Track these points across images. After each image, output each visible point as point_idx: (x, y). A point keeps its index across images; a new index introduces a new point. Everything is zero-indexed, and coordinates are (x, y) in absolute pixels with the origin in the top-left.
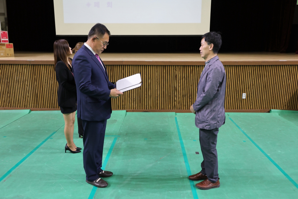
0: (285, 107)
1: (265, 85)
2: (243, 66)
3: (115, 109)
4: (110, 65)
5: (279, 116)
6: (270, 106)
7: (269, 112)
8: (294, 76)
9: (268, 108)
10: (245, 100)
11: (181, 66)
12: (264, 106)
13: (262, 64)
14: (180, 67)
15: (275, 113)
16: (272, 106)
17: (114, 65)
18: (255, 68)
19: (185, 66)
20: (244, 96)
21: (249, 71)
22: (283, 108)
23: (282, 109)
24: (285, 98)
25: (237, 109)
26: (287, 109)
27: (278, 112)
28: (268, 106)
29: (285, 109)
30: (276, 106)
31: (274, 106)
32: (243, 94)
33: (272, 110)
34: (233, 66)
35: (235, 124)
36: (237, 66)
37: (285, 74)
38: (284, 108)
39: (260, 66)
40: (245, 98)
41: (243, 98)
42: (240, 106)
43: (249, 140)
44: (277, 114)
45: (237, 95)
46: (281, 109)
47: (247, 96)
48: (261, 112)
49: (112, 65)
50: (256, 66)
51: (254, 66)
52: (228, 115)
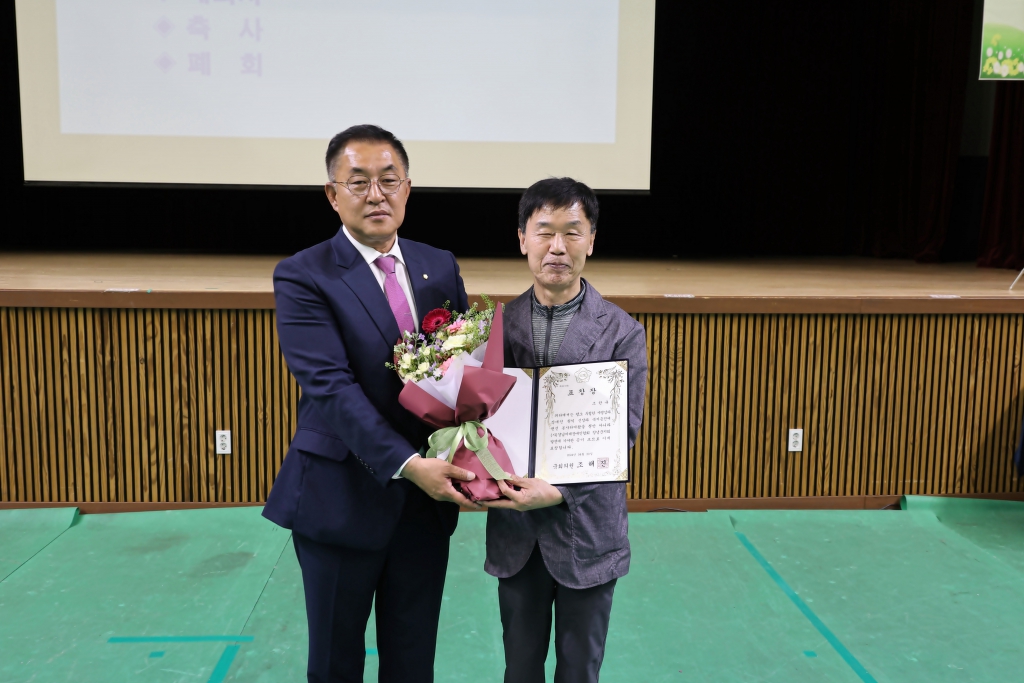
0: (958, 485)
1: (876, 394)
2: (786, 316)
3: (249, 499)
4: (229, 311)
5: (940, 527)
6: (900, 482)
7: (897, 506)
8: (988, 360)
9: (892, 491)
10: (798, 457)
12: (878, 482)
13: (866, 310)
15: (923, 510)
16: (908, 481)
17: (246, 312)
18: (835, 325)
20: (796, 440)
21: (812, 340)
22: (950, 491)
23: (947, 495)
24: (960, 448)
25: (770, 495)
26: (968, 495)
27: (932, 506)
28: (893, 482)
29: (961, 495)
30: (922, 481)
31: (915, 481)
32: (792, 431)
33: (909, 498)
34: (747, 316)
35: (765, 564)
36: (763, 316)
37: (953, 350)
38: (957, 490)
39: (855, 316)
40: (799, 448)
41: (791, 448)
42: (782, 484)
43: (829, 646)
44: (932, 516)
45: (768, 435)
46: (943, 492)
47: (808, 441)
48: (865, 507)
49: (237, 311)
50: (839, 316)
51: (832, 316)
52: (733, 522)
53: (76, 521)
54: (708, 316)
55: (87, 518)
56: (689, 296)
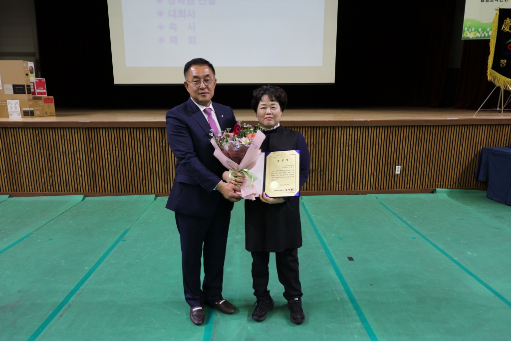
0: (454, 185)
1: (427, 153)
2: (396, 126)
5: (449, 199)
6: (434, 184)
7: (433, 192)
8: (467, 141)
9: (431, 187)
10: (399, 176)
11: (308, 127)
12: (426, 184)
13: (424, 124)
14: (307, 129)
15: (442, 194)
16: (437, 184)
18: (413, 130)
19: (314, 127)
20: (398, 170)
21: (405, 135)
22: (451, 187)
23: (450, 188)
24: (456, 172)
25: (388, 189)
26: (458, 188)
27: (445, 192)
28: (432, 184)
29: (455, 188)
30: (442, 184)
31: (439, 184)
32: (397, 167)
33: (437, 189)
34: (382, 127)
35: (391, 211)
36: (388, 127)
37: (454, 138)
38: (454, 187)
39: (420, 126)
40: (399, 173)
41: (396, 173)
42: (393, 185)
43: (419, 236)
44: (445, 195)
45: (389, 168)
46: (449, 187)
47: (402, 170)
48: (421, 193)
50: (415, 126)
51: (412, 126)
52: (377, 198)
53: (155, 199)
54: (369, 127)
55: (158, 198)
56: (362, 120)
